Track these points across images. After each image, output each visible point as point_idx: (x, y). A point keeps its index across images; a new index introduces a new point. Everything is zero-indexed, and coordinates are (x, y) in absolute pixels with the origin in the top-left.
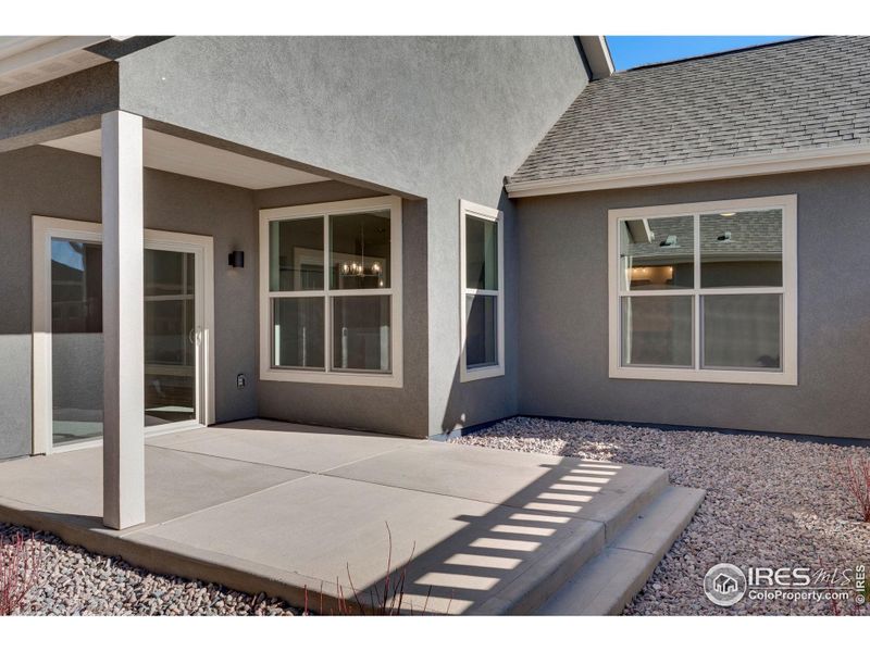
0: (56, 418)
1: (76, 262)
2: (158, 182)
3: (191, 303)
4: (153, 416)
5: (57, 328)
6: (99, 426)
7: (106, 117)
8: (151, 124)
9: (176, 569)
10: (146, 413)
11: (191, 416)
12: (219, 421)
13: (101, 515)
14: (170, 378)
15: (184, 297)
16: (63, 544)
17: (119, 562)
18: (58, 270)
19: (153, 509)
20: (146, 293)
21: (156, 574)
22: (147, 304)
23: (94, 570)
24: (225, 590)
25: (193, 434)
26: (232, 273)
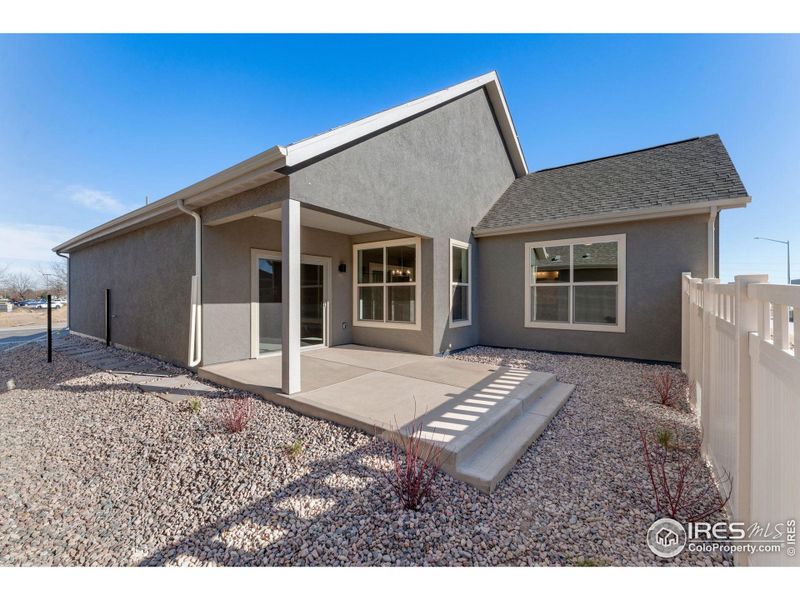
0: (261, 342)
1: (270, 270)
2: (307, 231)
3: (322, 289)
4: (304, 342)
5: (261, 301)
6: (280, 346)
7: (284, 202)
8: (303, 205)
9: (315, 414)
10: (302, 341)
11: (321, 342)
12: (333, 345)
13: (281, 387)
14: (312, 324)
15: (318, 286)
16: (264, 400)
17: (289, 409)
18: (262, 273)
19: (305, 386)
20: (302, 284)
21: (306, 416)
22: (301, 289)
23: (278, 413)
24: (337, 425)
25: (321, 350)
26: (341, 275)
